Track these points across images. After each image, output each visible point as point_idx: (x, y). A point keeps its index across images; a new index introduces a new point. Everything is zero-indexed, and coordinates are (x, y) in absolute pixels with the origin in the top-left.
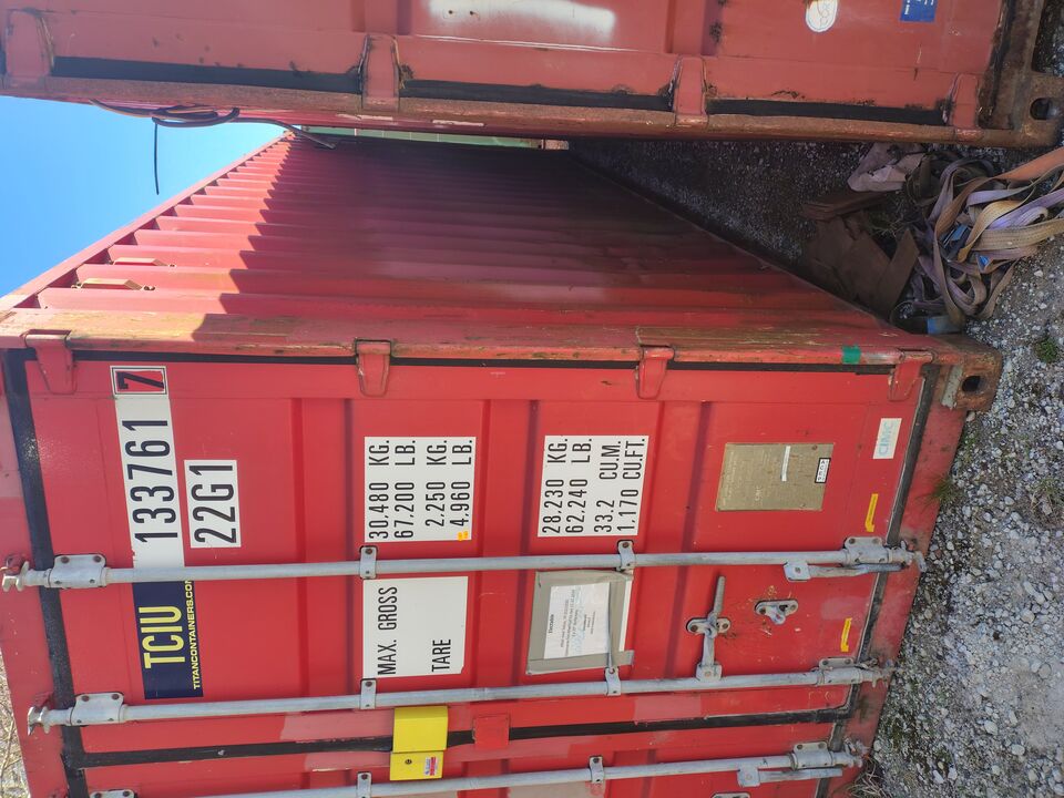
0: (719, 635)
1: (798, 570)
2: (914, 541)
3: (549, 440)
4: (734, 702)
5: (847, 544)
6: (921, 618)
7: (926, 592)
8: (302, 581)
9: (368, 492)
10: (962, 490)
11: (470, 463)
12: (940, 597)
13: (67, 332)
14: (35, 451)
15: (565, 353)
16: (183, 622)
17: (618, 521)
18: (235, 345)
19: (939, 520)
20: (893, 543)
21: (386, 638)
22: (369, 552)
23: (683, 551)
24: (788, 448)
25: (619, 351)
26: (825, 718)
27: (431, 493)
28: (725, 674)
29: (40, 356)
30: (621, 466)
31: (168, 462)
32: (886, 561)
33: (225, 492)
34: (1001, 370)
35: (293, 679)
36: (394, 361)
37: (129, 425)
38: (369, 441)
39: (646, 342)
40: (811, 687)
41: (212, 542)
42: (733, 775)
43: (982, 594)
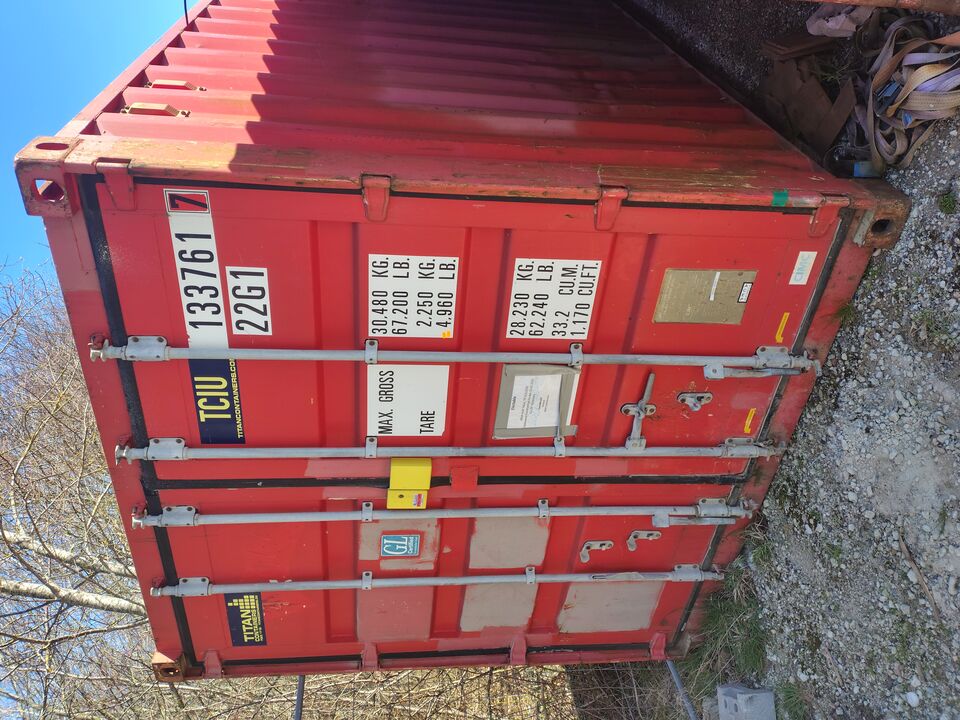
0: (646, 417)
1: (715, 371)
2: (815, 351)
3: (519, 261)
4: (653, 466)
5: (758, 351)
6: (813, 411)
7: (820, 392)
8: (320, 364)
9: (371, 298)
10: (860, 312)
11: (453, 278)
12: (830, 396)
13: (128, 161)
14: (108, 255)
15: (536, 191)
16: (229, 389)
17: (571, 328)
18: (263, 176)
19: (839, 335)
20: (797, 353)
21: (386, 407)
22: (372, 344)
23: (623, 353)
24: (718, 274)
25: (582, 190)
26: (725, 481)
27: (421, 301)
28: (648, 445)
29: (107, 179)
30: (577, 284)
31: (213, 267)
32: (789, 367)
33: (259, 293)
34: (908, 216)
35: (314, 433)
36: (393, 193)
37: (181, 237)
38: (372, 258)
39: (605, 183)
40: (717, 458)
41: (249, 330)
42: (649, 518)
43: (863, 397)
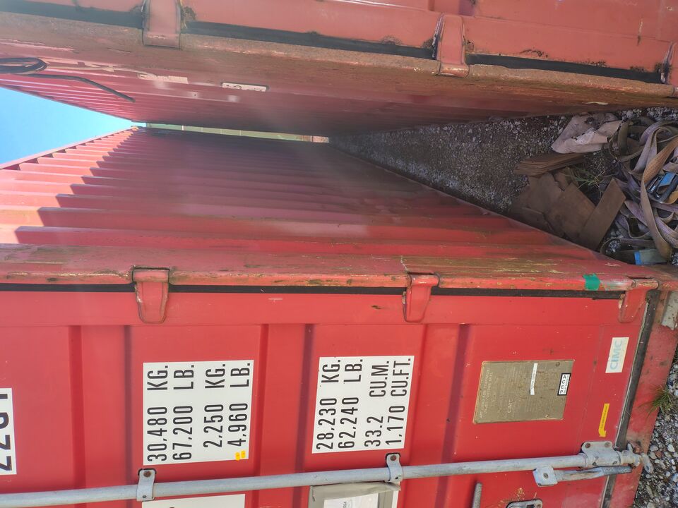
1: (546, 476)
2: (639, 443)
3: (323, 361)
5: (584, 448)
9: (146, 417)
11: (247, 385)
12: (663, 493)
15: (340, 279)
17: (386, 435)
18: (6, 273)
20: (622, 447)
22: (147, 475)
23: (445, 462)
24: (536, 365)
25: (389, 278)
27: (209, 415)
30: (389, 384)
32: (618, 464)
36: (173, 289)
38: (147, 367)
39: (412, 270)
